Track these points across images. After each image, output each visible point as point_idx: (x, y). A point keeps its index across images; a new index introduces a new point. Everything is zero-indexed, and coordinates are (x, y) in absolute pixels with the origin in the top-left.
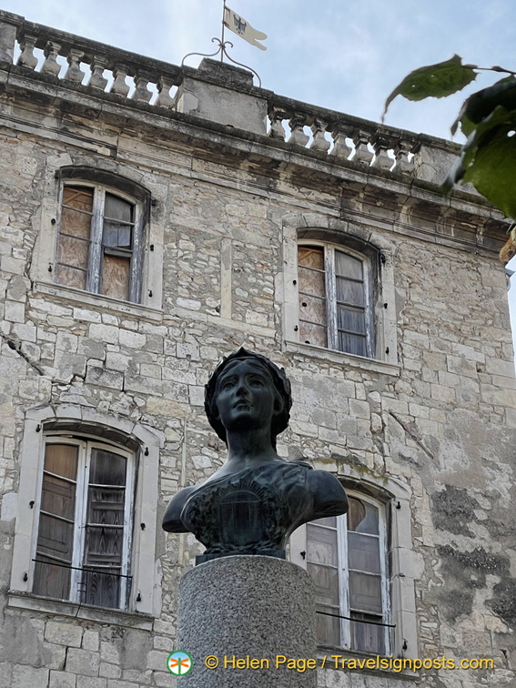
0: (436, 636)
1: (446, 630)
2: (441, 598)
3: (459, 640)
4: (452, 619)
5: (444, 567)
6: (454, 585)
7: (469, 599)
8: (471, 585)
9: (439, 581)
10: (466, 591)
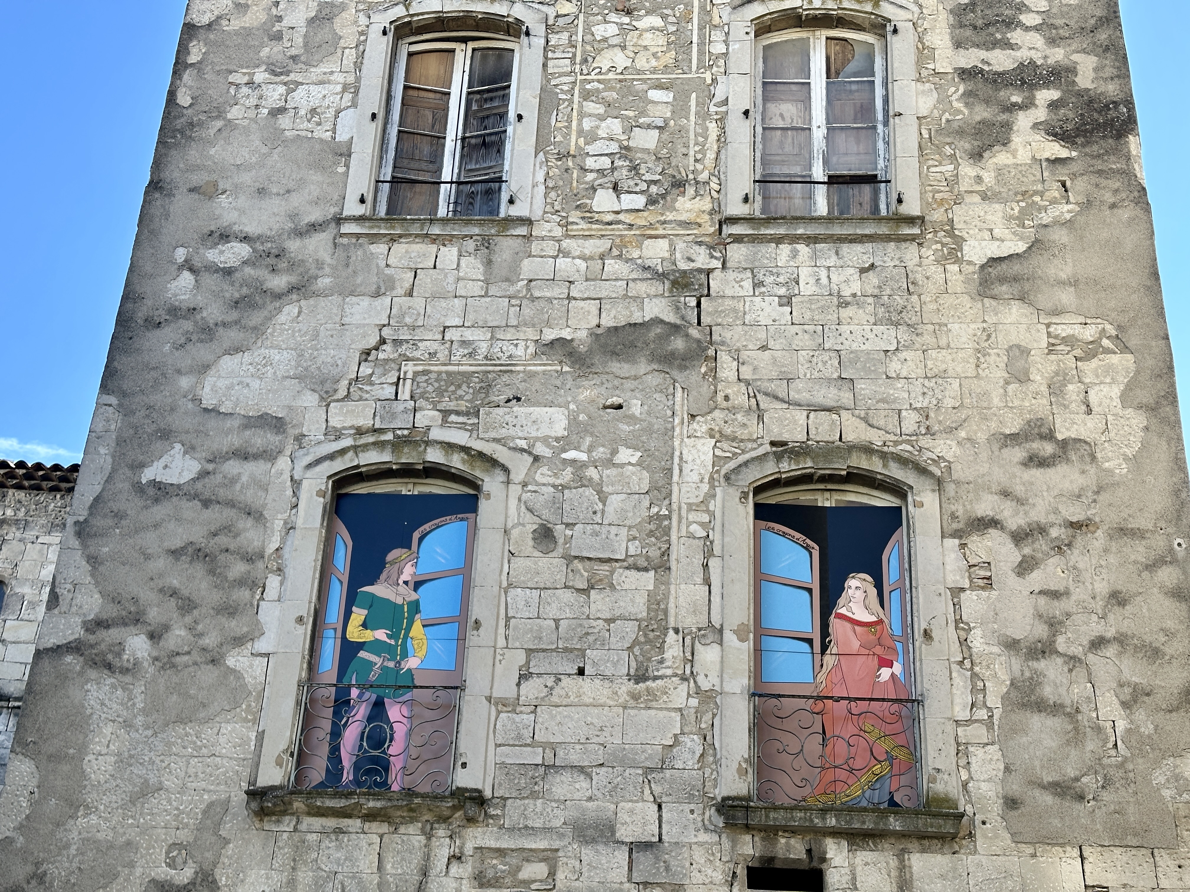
0: (953, 181)
1: (968, 170)
2: (961, 133)
3: (989, 178)
4: (977, 156)
5: (968, 94)
6: (982, 113)
7: (1007, 126)
8: (1012, 108)
9: (959, 112)
10: (1004, 117)
